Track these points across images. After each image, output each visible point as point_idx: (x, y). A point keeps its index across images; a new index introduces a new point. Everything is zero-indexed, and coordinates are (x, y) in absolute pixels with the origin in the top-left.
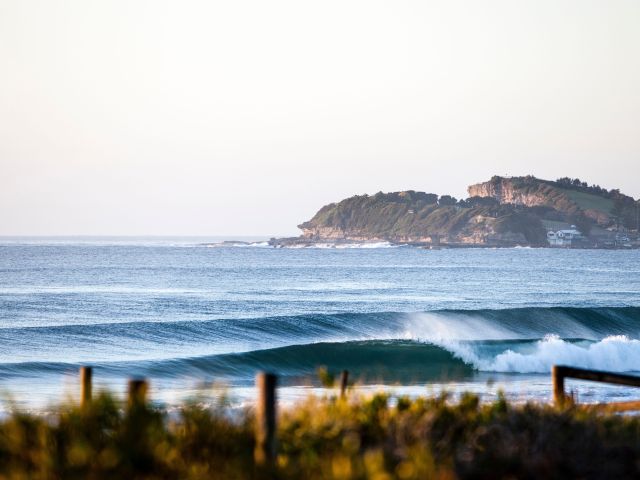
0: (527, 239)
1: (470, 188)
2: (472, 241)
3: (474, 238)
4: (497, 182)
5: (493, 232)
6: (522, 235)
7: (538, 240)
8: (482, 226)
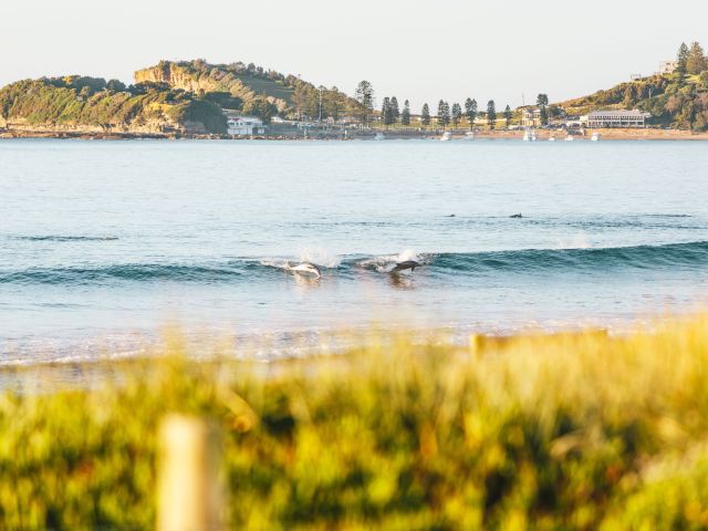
0: (207, 128)
1: (136, 73)
2: (147, 131)
3: (149, 127)
4: (166, 67)
5: (170, 121)
6: (201, 125)
7: (219, 130)
8: (159, 114)
